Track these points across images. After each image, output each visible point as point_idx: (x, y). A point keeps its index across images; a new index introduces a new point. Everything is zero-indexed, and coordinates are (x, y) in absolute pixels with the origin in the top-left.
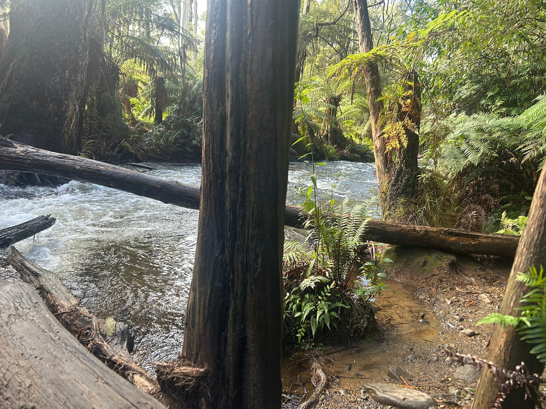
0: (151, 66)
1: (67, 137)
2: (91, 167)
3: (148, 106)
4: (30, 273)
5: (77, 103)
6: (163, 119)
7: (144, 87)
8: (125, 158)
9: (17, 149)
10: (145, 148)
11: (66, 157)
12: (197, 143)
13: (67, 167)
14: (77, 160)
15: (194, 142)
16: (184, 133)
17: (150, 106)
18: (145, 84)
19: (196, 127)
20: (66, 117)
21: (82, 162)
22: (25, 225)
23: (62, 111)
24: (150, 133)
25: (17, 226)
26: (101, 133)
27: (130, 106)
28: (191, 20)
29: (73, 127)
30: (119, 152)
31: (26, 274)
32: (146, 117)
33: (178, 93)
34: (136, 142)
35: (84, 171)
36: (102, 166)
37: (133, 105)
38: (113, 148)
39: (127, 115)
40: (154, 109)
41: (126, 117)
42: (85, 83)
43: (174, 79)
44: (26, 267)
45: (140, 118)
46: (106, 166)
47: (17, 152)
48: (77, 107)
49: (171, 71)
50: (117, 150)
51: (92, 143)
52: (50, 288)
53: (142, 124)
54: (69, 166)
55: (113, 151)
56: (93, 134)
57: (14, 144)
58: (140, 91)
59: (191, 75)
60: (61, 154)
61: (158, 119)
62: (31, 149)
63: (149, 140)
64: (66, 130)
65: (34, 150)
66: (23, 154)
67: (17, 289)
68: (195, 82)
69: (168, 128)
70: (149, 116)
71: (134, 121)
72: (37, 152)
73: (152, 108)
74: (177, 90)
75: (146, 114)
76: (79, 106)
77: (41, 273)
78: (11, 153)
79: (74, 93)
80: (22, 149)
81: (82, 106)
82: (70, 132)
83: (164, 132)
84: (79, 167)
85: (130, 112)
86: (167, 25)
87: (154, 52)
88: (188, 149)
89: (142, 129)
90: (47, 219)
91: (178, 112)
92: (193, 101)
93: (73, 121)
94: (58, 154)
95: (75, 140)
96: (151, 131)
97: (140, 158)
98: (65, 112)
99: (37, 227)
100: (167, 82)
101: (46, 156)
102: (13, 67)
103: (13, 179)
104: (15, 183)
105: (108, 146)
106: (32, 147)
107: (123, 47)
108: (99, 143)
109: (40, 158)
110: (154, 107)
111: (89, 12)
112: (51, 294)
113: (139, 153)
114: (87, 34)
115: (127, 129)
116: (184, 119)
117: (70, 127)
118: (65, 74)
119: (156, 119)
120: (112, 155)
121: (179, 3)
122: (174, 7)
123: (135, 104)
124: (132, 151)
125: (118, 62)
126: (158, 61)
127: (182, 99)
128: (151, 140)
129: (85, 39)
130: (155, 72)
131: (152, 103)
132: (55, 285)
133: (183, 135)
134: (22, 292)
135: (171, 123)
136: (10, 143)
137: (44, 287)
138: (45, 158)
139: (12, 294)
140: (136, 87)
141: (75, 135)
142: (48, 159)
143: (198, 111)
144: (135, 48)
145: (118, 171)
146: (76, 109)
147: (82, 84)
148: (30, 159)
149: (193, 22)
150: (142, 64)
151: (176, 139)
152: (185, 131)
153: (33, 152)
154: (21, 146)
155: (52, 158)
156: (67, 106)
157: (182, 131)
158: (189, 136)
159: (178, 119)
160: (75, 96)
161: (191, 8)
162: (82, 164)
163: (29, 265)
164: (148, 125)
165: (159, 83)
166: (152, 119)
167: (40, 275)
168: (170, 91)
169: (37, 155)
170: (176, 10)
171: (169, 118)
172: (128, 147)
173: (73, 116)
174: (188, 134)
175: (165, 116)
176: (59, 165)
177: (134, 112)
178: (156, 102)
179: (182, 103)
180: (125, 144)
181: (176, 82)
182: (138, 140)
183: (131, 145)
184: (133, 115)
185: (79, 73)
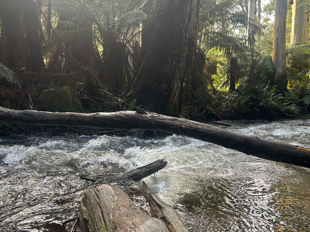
0: (228, 50)
1: (172, 105)
2: (192, 126)
3: (224, 79)
4: (156, 204)
5: (179, 82)
6: (236, 88)
7: (221, 67)
8: (209, 118)
9: (147, 115)
10: (223, 110)
11: (176, 119)
12: (264, 104)
13: (177, 126)
14: (183, 122)
15: (261, 104)
16: (252, 97)
17: (226, 80)
18: (222, 64)
19: (262, 92)
20: (173, 92)
21: (186, 122)
22: (150, 166)
23: (170, 88)
24: (227, 98)
25: (145, 166)
26: (194, 101)
27: (212, 81)
28: (255, 14)
29: (176, 98)
30: (205, 114)
31: (153, 204)
32: (223, 87)
33: (247, 68)
34: (216, 106)
35: (187, 129)
36: (200, 125)
37: (214, 80)
38: (201, 111)
39: (209, 87)
40: (229, 82)
41: (209, 89)
42: (184, 68)
43: (245, 58)
44: (153, 199)
45: (219, 88)
46: (203, 125)
47: (147, 117)
48: (179, 85)
49: (243, 53)
50: (203, 112)
51: (188, 108)
52: (170, 220)
53: (220, 93)
54: (178, 126)
55: (201, 114)
56: (188, 102)
57: (146, 112)
58: (218, 70)
59: (257, 53)
60: (173, 118)
61: (232, 88)
62: (155, 115)
63: (226, 104)
64: (172, 100)
65: (157, 115)
66: (150, 118)
67: (155, 225)
68: (261, 58)
69: (240, 94)
70: (225, 86)
71: (215, 91)
72: (159, 116)
73: (228, 81)
74: (246, 66)
75: (223, 85)
76: (180, 84)
77: (163, 206)
78: (144, 118)
79: (178, 76)
80: (150, 115)
81: (182, 84)
82: (174, 102)
83: (237, 98)
84: (184, 127)
85: (212, 85)
86: (240, 19)
87: (231, 40)
88: (256, 109)
89: (220, 96)
90: (162, 162)
91: (248, 81)
92: (260, 73)
93: (177, 94)
94: (171, 117)
95: (177, 107)
96: (227, 97)
97: (220, 117)
98: (172, 89)
99: (157, 167)
100: (239, 60)
101: (164, 119)
102: (143, 63)
103: (142, 134)
104: (143, 136)
105: (198, 109)
106: (156, 113)
107: (208, 40)
108: (192, 108)
109: (160, 121)
110: (229, 80)
111: (189, 21)
112: (172, 226)
113: (219, 114)
114: (187, 36)
115: (210, 97)
116: (253, 87)
117: (175, 98)
118: (173, 64)
119: (230, 89)
120: (200, 116)
121: (246, 3)
122: (242, 7)
123: (214, 79)
124: (213, 113)
125: (205, 51)
126: (233, 46)
127: (251, 72)
128: (227, 104)
129: (186, 39)
130: (231, 54)
131: (228, 77)
132: (174, 218)
133: (252, 99)
134: (159, 228)
135: (242, 90)
136: (144, 111)
137: (166, 219)
138: (163, 121)
139: (152, 229)
140: (216, 67)
141: (178, 103)
142: (166, 121)
143: (263, 79)
144: (216, 39)
145: (211, 129)
146: (178, 86)
147: (183, 69)
148: (154, 122)
149: (257, 14)
150: (222, 51)
151: (246, 102)
152: (253, 96)
153: (157, 117)
154: (149, 113)
155: (167, 120)
156: (174, 85)
157: (252, 96)
158: (257, 99)
159: (248, 87)
160: (179, 78)
161: (256, 4)
162: (187, 124)
163: (155, 198)
164: (225, 93)
165: (233, 62)
166: (228, 89)
167: (163, 208)
168: (241, 67)
169: (159, 119)
170: (245, 8)
171: (241, 86)
172: (211, 110)
173: (177, 91)
174: (256, 98)
175: (237, 85)
176: (172, 125)
177: (214, 85)
178: (231, 76)
179: (251, 75)
180: (209, 108)
181: (246, 59)
182: (219, 104)
183: (213, 109)
184: (214, 87)
185: (181, 61)
